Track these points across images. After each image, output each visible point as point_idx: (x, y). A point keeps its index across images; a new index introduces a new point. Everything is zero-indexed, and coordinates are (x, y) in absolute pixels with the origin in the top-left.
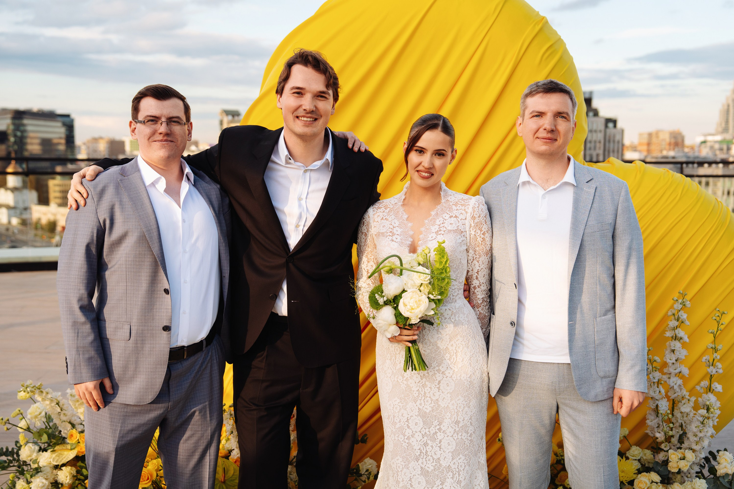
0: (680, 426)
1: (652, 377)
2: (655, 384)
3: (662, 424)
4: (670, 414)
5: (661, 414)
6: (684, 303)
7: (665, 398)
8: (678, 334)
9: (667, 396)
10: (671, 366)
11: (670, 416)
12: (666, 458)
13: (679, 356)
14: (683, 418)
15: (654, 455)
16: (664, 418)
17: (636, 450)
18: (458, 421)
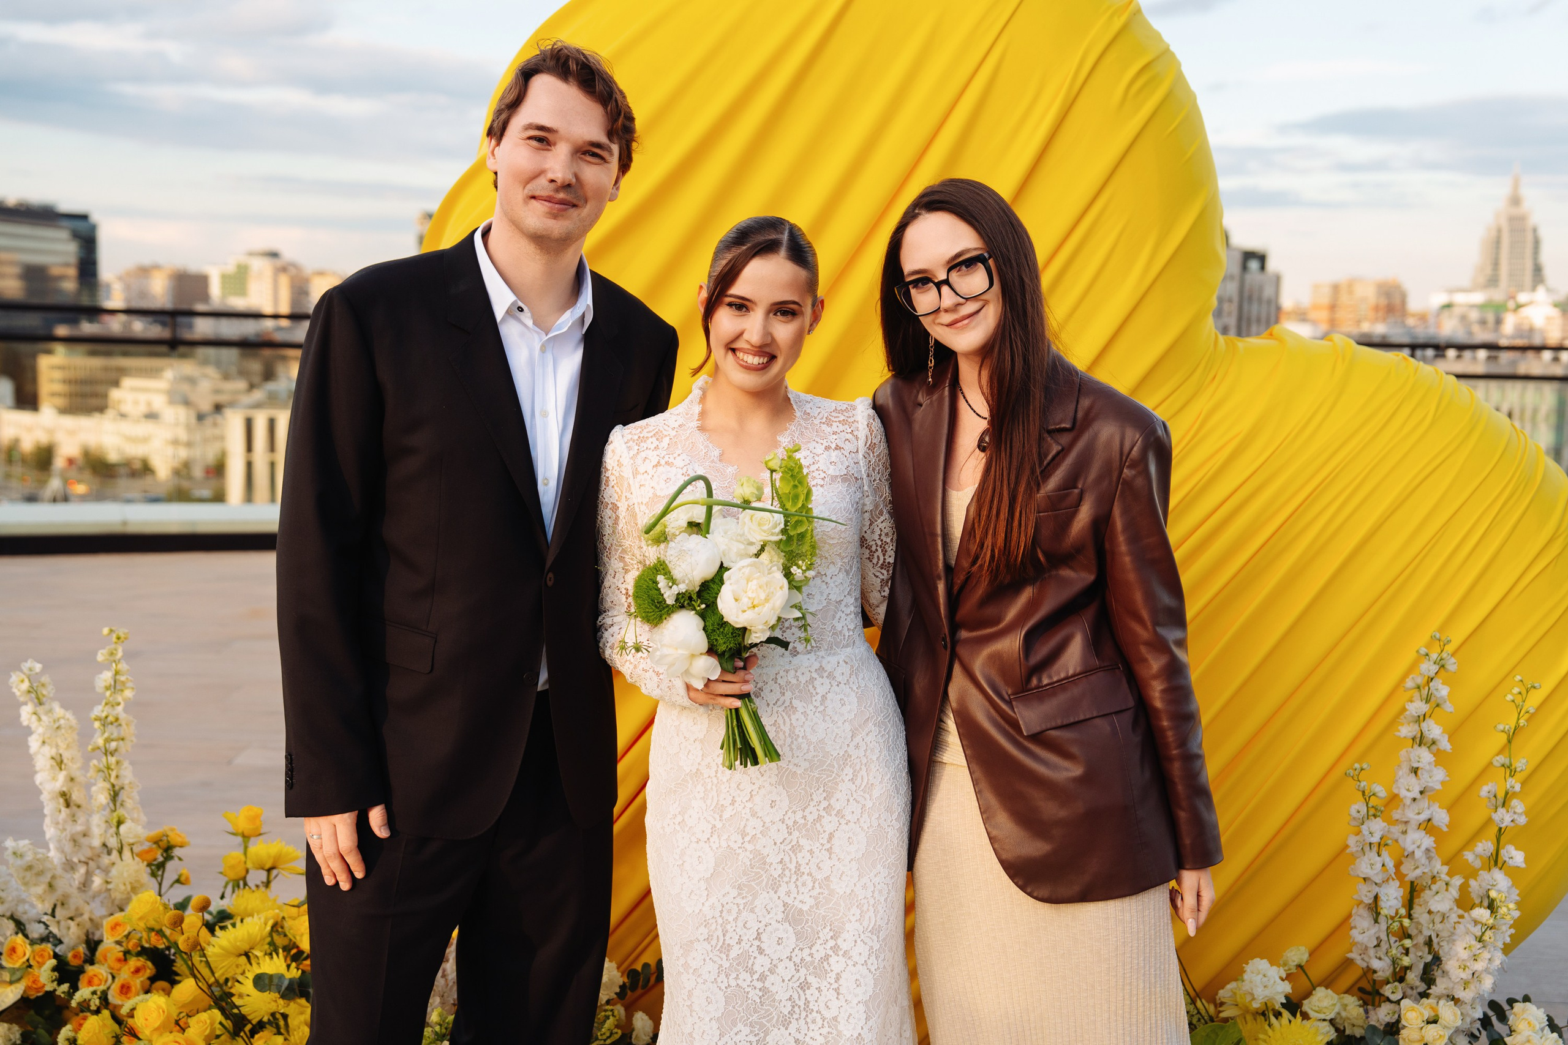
0: (1426, 944)
1: (1368, 833)
2: (1372, 846)
3: (1386, 939)
4: (1404, 917)
5: (1386, 916)
6: (1442, 662)
7: (1393, 879)
8: (1427, 732)
9: (1399, 875)
10: (1409, 806)
11: (1406, 922)
12: (1394, 1017)
13: (1428, 782)
14: (1434, 926)
15: (1367, 1010)
16: (1391, 927)
17: (1326, 996)
18: (877, 927)
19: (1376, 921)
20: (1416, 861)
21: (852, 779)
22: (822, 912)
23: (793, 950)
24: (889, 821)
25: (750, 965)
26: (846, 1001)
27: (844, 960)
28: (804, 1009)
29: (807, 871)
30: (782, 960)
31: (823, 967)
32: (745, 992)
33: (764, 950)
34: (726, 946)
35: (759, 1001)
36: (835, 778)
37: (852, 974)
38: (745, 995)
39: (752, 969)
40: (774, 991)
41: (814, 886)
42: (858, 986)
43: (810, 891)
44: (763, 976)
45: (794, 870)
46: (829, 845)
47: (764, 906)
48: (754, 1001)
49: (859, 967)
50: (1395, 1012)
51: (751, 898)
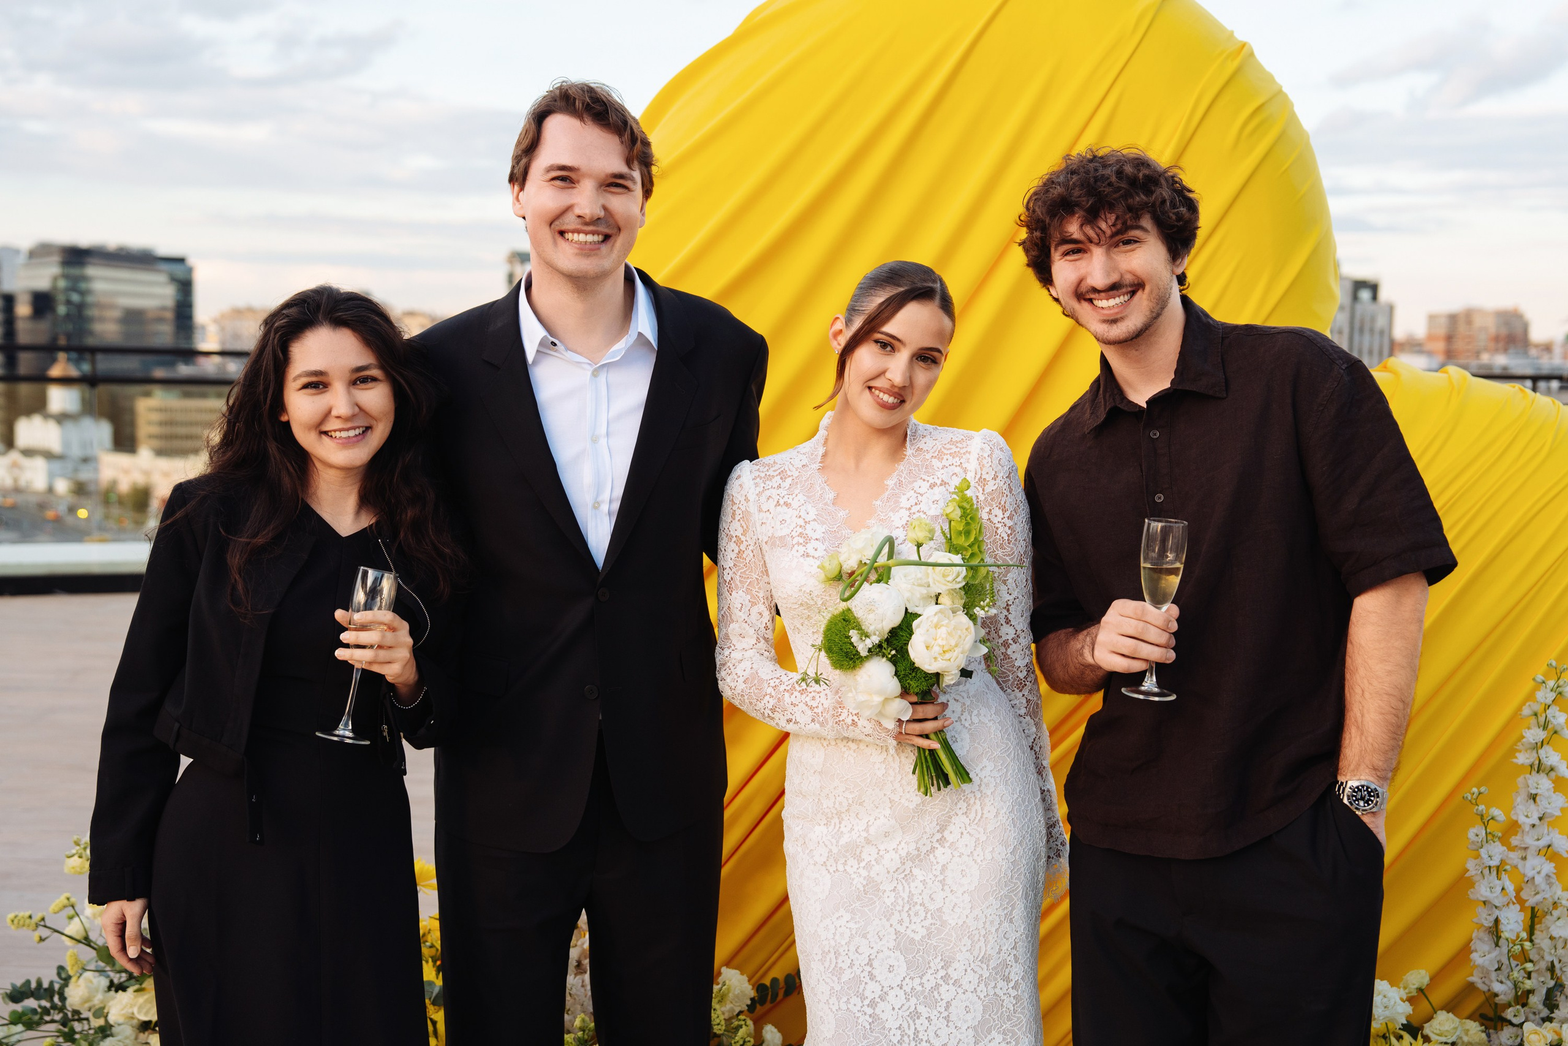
0: (1549, 969)
1: (1487, 856)
2: (1492, 869)
3: (1507, 963)
4: (1525, 940)
5: (1507, 939)
6: (1560, 689)
7: (1514, 903)
8: (1545, 759)
9: (1520, 901)
10: (1528, 832)
11: (1527, 945)
12: (1516, 1041)
13: (1546, 808)
14: (1556, 951)
15: (1489, 1034)
16: (1513, 950)
17: (1448, 1020)
18: (987, 956)
19: (1497, 945)
20: (1536, 886)
21: (966, 812)
22: (934, 942)
23: (904, 978)
24: (1004, 854)
25: (861, 990)
26: (956, 1027)
27: (954, 988)
28: (914, 1039)
29: (919, 902)
30: (892, 988)
31: (934, 997)
32: (855, 1017)
33: (875, 976)
34: (838, 969)
35: (868, 1027)
36: (948, 812)
37: (962, 1002)
38: (855, 1020)
39: (863, 995)
40: (885, 1019)
41: (926, 917)
42: (967, 1012)
43: (922, 921)
44: (874, 1002)
45: (906, 899)
46: (942, 877)
47: (876, 933)
48: (864, 1027)
49: (968, 994)
50: (1517, 1036)
51: (863, 923)
